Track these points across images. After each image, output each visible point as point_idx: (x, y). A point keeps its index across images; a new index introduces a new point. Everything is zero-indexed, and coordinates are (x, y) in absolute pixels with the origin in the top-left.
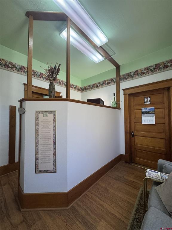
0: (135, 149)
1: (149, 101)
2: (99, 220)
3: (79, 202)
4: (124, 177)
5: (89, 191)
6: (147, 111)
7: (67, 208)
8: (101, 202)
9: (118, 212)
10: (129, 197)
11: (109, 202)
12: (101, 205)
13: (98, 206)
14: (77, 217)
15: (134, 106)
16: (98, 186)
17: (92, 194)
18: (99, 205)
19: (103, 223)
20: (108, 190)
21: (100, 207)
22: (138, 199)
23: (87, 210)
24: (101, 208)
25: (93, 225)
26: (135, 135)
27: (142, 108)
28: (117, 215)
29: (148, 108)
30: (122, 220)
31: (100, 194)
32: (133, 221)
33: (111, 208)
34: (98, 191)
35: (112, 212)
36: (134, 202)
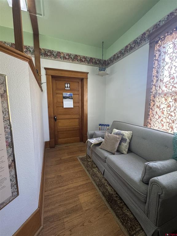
0: (58, 132)
1: (69, 87)
2: (77, 198)
3: (47, 209)
4: (61, 159)
5: (45, 192)
6: (67, 96)
7: (42, 227)
8: (65, 188)
9: (81, 181)
10: (77, 168)
11: (70, 182)
12: (68, 189)
13: (66, 192)
14: (60, 218)
15: (56, 90)
16: (49, 180)
17: (50, 190)
18: (66, 190)
19: (81, 197)
20: (60, 176)
21: (68, 191)
22: (83, 165)
23: (61, 204)
24: (70, 190)
25: (77, 205)
26: (57, 119)
27: (63, 93)
28: (83, 183)
29: (68, 94)
30: (87, 182)
31: (58, 183)
32: (92, 177)
33: (76, 184)
34: (53, 183)
35: (78, 185)
36: (82, 168)
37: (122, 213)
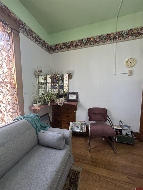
37: (72, 186)
